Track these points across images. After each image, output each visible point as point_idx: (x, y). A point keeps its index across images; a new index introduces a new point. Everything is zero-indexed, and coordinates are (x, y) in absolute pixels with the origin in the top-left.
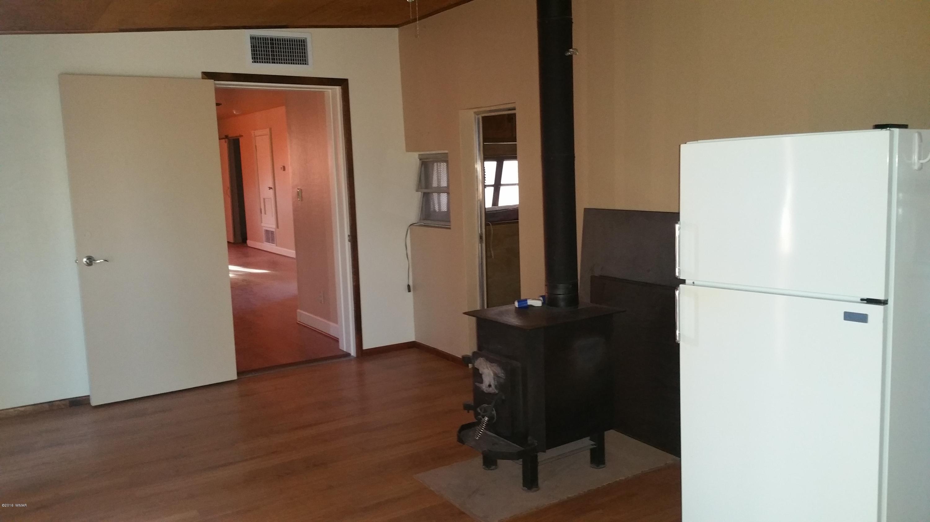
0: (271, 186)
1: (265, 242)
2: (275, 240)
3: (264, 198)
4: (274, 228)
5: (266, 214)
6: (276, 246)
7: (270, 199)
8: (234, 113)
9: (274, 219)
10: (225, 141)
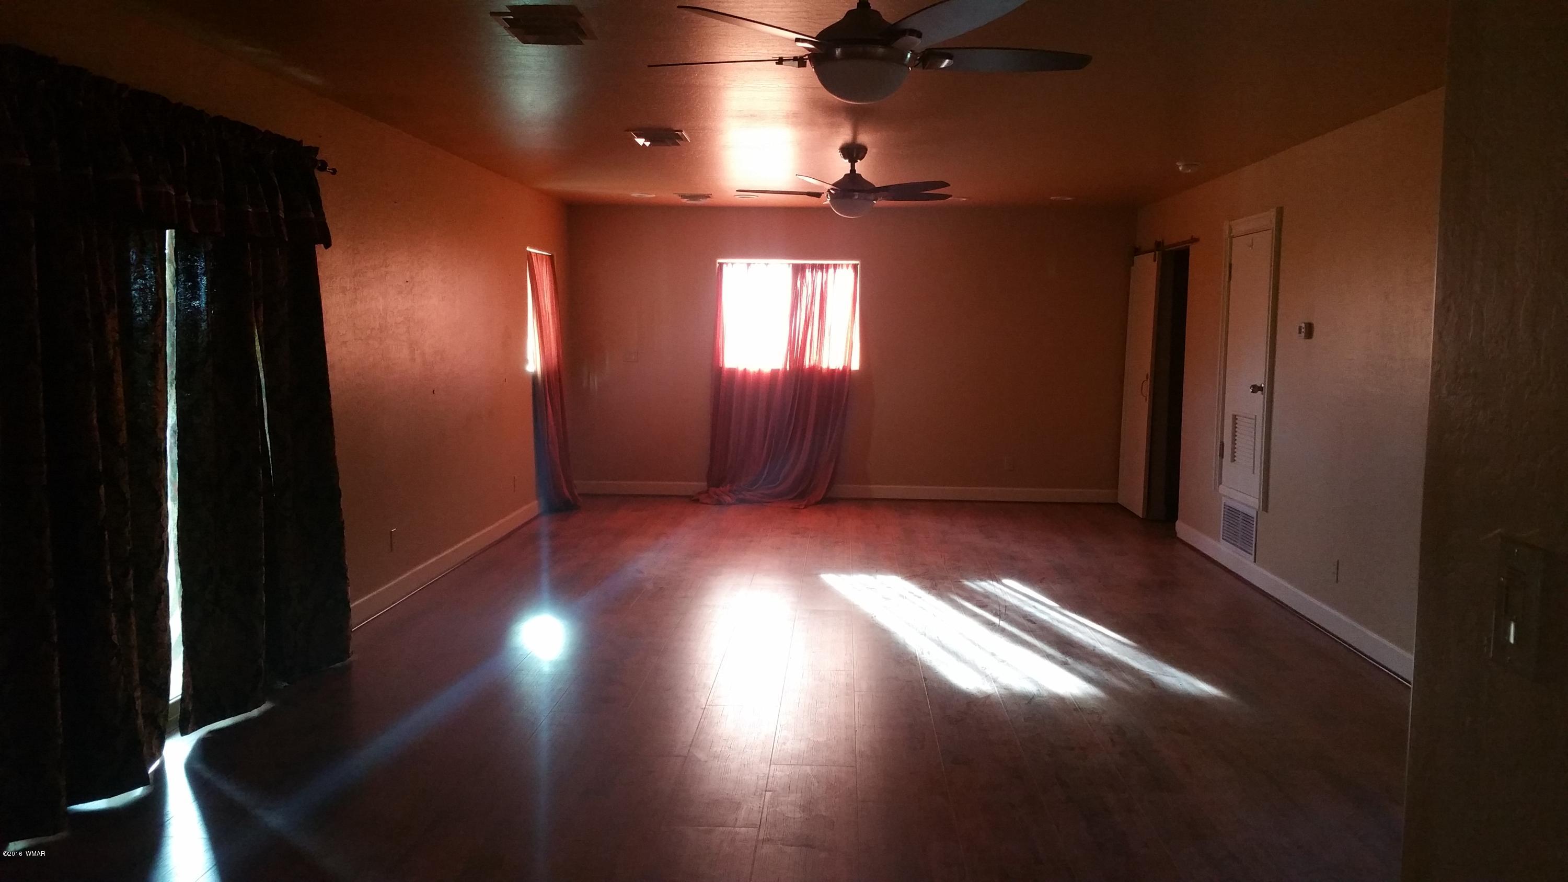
0: (1260, 382)
1: (1223, 539)
2: (1252, 544)
3: (1235, 413)
4: (1254, 508)
5: (1235, 460)
6: (1255, 562)
7: (1253, 419)
8: (1180, 168)
9: (1255, 482)
10: (1153, 257)
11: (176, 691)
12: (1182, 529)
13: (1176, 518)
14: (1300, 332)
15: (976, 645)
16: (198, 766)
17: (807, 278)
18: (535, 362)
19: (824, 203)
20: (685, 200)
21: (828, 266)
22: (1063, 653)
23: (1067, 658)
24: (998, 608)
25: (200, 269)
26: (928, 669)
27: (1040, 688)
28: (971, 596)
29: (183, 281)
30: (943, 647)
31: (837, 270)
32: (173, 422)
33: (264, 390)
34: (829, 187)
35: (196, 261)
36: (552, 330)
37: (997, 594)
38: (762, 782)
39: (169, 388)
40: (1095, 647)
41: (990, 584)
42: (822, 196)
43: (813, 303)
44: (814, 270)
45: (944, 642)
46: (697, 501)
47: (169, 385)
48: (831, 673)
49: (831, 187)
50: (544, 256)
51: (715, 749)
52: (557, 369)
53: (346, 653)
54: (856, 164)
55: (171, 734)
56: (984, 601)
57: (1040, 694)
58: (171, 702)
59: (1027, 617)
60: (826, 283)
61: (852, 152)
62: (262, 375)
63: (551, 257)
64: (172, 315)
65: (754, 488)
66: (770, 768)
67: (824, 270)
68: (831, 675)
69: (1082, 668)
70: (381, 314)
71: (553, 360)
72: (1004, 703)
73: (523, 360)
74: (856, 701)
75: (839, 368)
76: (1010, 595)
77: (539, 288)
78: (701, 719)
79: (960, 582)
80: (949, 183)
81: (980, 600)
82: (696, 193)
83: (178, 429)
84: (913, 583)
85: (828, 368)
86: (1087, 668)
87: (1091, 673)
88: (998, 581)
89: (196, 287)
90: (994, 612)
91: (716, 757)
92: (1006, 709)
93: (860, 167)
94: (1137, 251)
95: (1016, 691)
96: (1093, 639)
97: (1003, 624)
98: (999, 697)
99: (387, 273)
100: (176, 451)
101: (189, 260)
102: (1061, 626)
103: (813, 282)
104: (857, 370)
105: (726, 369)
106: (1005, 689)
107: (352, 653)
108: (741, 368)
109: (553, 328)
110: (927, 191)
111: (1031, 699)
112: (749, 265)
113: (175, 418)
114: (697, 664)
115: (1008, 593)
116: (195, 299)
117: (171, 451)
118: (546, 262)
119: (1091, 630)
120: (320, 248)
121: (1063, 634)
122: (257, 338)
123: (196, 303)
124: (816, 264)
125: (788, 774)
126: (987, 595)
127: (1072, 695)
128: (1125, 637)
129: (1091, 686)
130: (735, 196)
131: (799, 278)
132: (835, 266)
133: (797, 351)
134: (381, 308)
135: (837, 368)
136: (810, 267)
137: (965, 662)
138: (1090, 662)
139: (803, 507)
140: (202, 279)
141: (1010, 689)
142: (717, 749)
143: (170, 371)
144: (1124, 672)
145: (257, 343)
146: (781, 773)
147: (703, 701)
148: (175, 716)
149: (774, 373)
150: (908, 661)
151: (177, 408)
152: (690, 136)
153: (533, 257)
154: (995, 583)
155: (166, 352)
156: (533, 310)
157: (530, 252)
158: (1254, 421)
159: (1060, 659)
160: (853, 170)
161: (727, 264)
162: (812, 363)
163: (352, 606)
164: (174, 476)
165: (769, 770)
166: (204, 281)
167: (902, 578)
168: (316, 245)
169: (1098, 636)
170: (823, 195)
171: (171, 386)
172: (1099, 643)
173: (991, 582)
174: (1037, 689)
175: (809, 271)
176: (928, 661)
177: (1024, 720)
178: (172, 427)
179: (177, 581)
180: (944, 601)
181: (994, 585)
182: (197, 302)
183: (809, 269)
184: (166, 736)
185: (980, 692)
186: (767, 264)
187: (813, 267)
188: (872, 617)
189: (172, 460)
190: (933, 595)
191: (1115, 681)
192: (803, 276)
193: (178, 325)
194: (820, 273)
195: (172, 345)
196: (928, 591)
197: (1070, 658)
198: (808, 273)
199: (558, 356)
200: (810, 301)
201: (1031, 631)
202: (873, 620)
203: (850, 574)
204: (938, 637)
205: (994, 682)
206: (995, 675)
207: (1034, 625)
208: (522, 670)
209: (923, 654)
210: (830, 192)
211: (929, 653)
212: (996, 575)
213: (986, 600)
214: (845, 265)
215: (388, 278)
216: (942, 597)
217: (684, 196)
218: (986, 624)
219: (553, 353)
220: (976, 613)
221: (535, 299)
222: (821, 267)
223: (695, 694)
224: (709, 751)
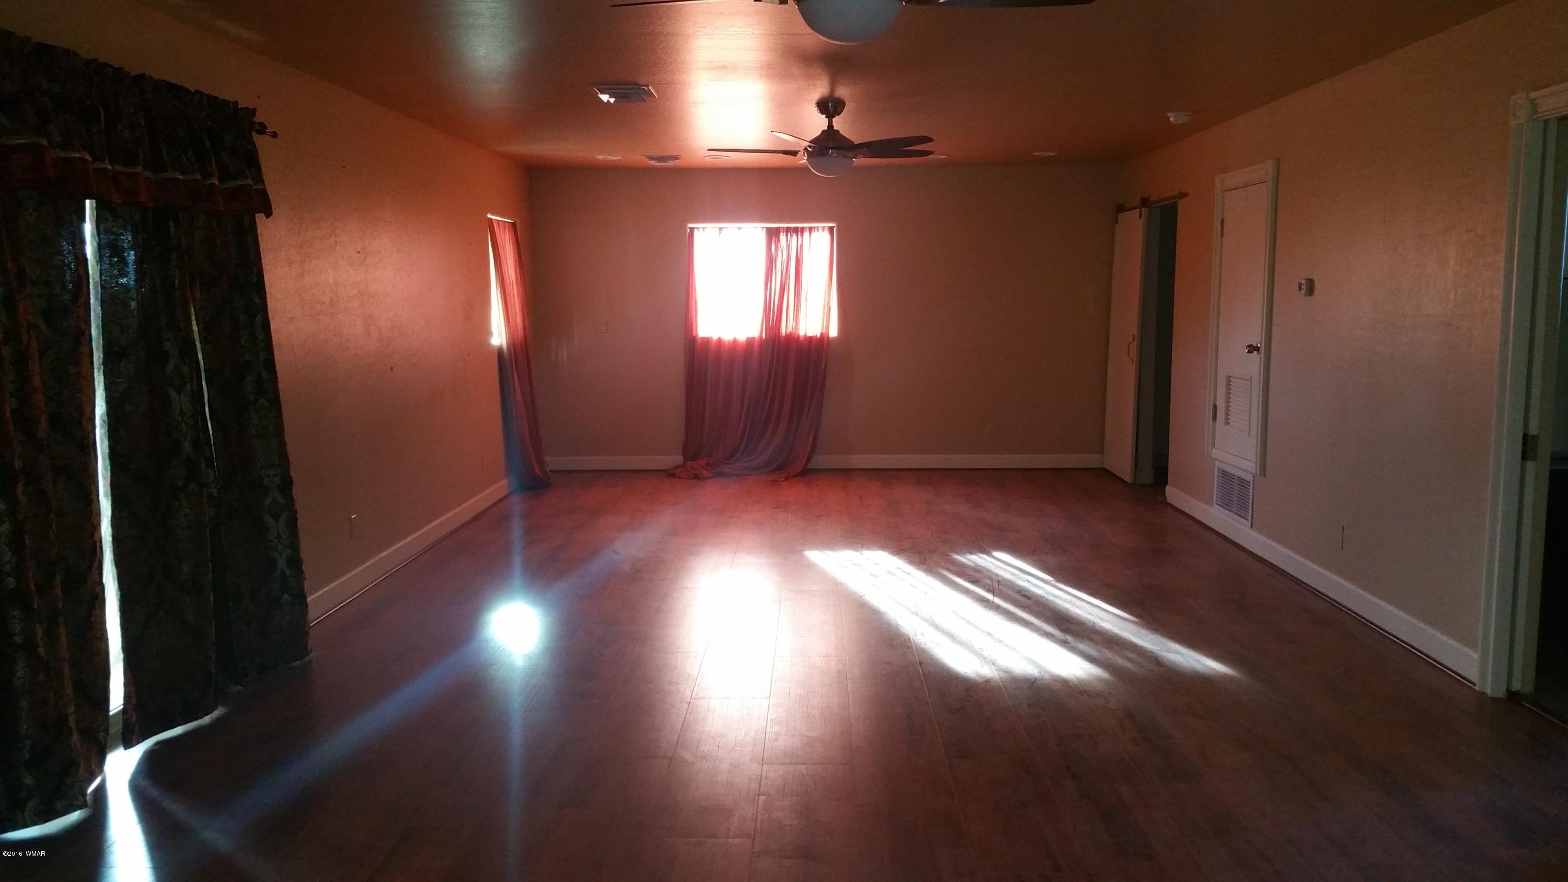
1: (1217, 504)
2: (1249, 509)
3: (1230, 375)
4: (1251, 473)
5: (1229, 423)
6: (1252, 527)
7: (1248, 380)
8: (1171, 119)
9: (1252, 444)
10: (1139, 213)
11: (116, 700)
12: (1173, 494)
13: (1166, 484)
14: (1300, 289)
15: (971, 625)
16: (144, 783)
17: (781, 242)
18: (500, 335)
19: (800, 162)
20: (653, 162)
21: (803, 230)
22: (1062, 630)
23: (1067, 636)
24: (991, 583)
25: (128, 243)
26: (922, 652)
27: (1041, 669)
28: (963, 571)
29: (108, 257)
30: (936, 627)
31: (813, 233)
32: (102, 411)
33: (203, 374)
34: (806, 144)
35: (122, 234)
36: (517, 301)
37: (989, 568)
38: (755, 785)
39: (96, 375)
40: (1094, 623)
41: (980, 557)
42: (798, 155)
43: (789, 268)
44: (789, 234)
45: (938, 622)
46: (673, 475)
47: (96, 371)
48: (821, 660)
49: (808, 144)
50: (506, 223)
51: (702, 748)
52: (524, 344)
53: (305, 651)
54: (833, 119)
55: (113, 747)
56: (976, 576)
57: (1042, 676)
58: (111, 713)
59: (1021, 592)
60: (801, 246)
61: (830, 107)
62: (200, 356)
63: (514, 225)
64: (96, 293)
65: (733, 460)
66: (762, 768)
67: (799, 233)
68: (822, 661)
69: (1082, 646)
70: (332, 288)
71: (519, 332)
72: (1005, 688)
73: (487, 332)
74: (850, 689)
75: (816, 336)
76: (1001, 568)
77: (502, 257)
78: (686, 715)
79: (949, 555)
80: (933, 138)
81: (971, 575)
82: (664, 154)
83: (108, 419)
84: (900, 559)
85: (806, 335)
86: (1088, 646)
87: (1093, 652)
88: (989, 554)
89: (123, 261)
90: (987, 587)
91: (704, 758)
92: (1008, 694)
93: (837, 123)
94: (1121, 208)
95: (1017, 674)
96: (1090, 614)
97: (997, 600)
98: (999, 680)
99: (336, 243)
100: (106, 443)
101: (115, 233)
102: (1058, 601)
103: (788, 246)
104: (835, 337)
105: (701, 338)
106: (1004, 672)
107: (311, 651)
108: (715, 337)
109: (518, 299)
110: (911, 146)
111: (1033, 683)
112: (721, 229)
113: (105, 407)
114: (680, 653)
115: (1000, 567)
116: (122, 275)
117: (102, 443)
118: (509, 230)
119: (1089, 605)
120: (260, 218)
121: (1060, 610)
122: (194, 317)
123: (124, 281)
124: (791, 227)
125: (782, 774)
126: (978, 570)
127: (1076, 677)
128: (1124, 611)
129: (1094, 667)
130: (705, 157)
131: (773, 243)
132: (811, 229)
133: (773, 319)
134: (331, 281)
135: (815, 335)
136: (785, 230)
137: (961, 643)
138: (1091, 640)
139: (783, 480)
140: (129, 254)
141: (1011, 672)
142: (704, 748)
143: (98, 355)
144: (1127, 650)
145: (194, 323)
146: (774, 773)
147: (688, 694)
148: (116, 728)
149: (750, 341)
150: (901, 644)
151: (106, 396)
152: (657, 92)
153: (495, 225)
154: (985, 556)
155: (91, 335)
156: (496, 280)
157: (491, 219)
158: (1249, 382)
159: (1058, 637)
160: (830, 126)
161: (698, 228)
162: (789, 331)
163: (309, 599)
164: (106, 470)
165: (762, 770)
166: (131, 256)
167: (889, 554)
168: (256, 215)
169: (1097, 611)
170: (799, 153)
171: (99, 369)
172: (1098, 619)
173: (981, 555)
174: (1039, 671)
175: (783, 235)
176: (922, 643)
177: (1028, 705)
178: (101, 416)
179: (114, 583)
180: (935, 577)
181: (984, 559)
182: (125, 279)
183: (784, 232)
184: (107, 751)
185: (979, 676)
186: (739, 228)
187: (788, 230)
188: (861, 597)
189: (103, 452)
190: (923, 571)
191: (1119, 661)
192: (778, 240)
193: (103, 303)
194: (795, 237)
195: (97, 327)
196: (917, 567)
197: (1070, 636)
198: (783, 237)
199: (524, 328)
200: (785, 266)
201: (1027, 607)
202: (863, 600)
203: (835, 550)
204: (931, 617)
205: (993, 664)
206: (993, 657)
207: (1029, 600)
208: (494, 665)
209: (916, 635)
210: (807, 149)
211: (922, 634)
212: (985, 547)
213: (977, 575)
214: (821, 228)
215: (338, 248)
216: (931, 573)
217: (651, 158)
218: (980, 601)
219: (518, 325)
220: (968, 589)
221: (498, 270)
222: (796, 230)
223: (679, 686)
224: (696, 751)
